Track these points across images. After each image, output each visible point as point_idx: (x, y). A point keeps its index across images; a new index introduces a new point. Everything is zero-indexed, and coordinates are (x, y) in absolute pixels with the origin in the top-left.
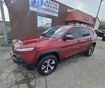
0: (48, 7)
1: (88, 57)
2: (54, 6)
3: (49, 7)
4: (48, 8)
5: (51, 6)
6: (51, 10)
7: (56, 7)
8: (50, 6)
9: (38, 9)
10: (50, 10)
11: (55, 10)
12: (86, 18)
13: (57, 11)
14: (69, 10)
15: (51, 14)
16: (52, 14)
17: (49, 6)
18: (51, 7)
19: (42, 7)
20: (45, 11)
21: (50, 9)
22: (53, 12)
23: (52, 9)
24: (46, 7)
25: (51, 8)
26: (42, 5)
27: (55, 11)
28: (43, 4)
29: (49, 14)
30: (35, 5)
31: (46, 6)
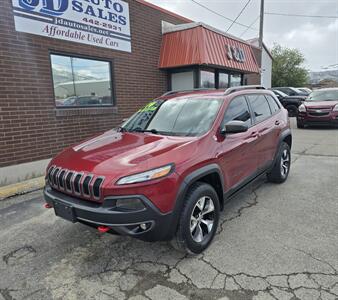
0: (89, 17)
1: (282, 185)
2: (112, 10)
3: (93, 14)
4: (91, 21)
5: (101, 11)
6: (101, 27)
7: (119, 14)
8: (97, 13)
9: (50, 25)
10: (98, 29)
11: (118, 25)
12: (232, 51)
13: (126, 30)
14: (167, 26)
15: (104, 45)
16: (106, 43)
17: (92, 11)
18: (101, 16)
19: (65, 15)
20: (78, 32)
21: (97, 23)
22: (109, 34)
23: (108, 22)
24: (83, 15)
25: (101, 21)
26: (64, 7)
27: (118, 31)
28: (70, 5)
29: (95, 44)
30: (37, 9)
31: (81, 10)
